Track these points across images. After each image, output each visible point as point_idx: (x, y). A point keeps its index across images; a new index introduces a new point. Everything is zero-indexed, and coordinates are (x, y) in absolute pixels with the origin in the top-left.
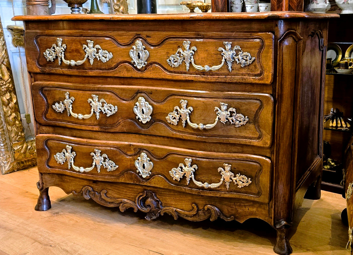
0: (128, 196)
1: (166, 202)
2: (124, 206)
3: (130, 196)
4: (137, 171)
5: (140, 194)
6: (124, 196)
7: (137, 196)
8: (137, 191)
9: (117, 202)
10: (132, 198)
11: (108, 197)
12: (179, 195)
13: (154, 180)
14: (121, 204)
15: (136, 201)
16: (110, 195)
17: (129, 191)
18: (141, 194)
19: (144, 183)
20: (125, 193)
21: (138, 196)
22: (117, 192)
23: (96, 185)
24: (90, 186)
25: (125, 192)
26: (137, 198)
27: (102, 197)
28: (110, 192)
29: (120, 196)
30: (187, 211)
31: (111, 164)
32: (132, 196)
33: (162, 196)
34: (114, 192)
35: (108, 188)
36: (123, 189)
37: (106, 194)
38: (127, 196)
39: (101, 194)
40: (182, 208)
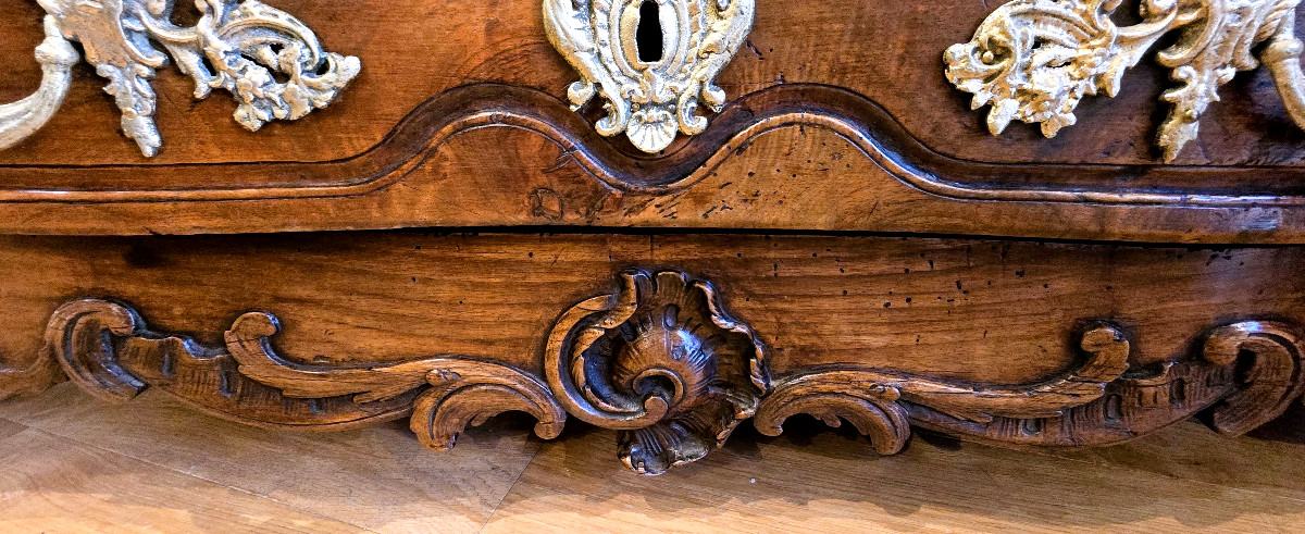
0: (480, 333)
1: (814, 340)
2: (453, 410)
3: (495, 333)
4: (579, 94)
5: (583, 305)
6: (443, 338)
7: (558, 327)
8: (555, 285)
9: (389, 392)
10: (514, 342)
11: (302, 362)
12: (949, 272)
13: (750, 163)
14: (428, 403)
15: (553, 365)
16: (317, 347)
17: (483, 297)
18: (594, 305)
19: (643, 206)
20: (451, 315)
21: (568, 324)
22: (375, 315)
23: (169, 281)
24: (110, 298)
25: (450, 304)
26: (557, 341)
27: (243, 370)
28: (311, 322)
29: (410, 345)
30: (1005, 387)
31: (277, 48)
32: (508, 333)
33: (780, 297)
34: (349, 320)
35: (285, 291)
36: (426, 281)
37: (275, 343)
38: (473, 333)
39: (233, 347)
40: (952, 368)
